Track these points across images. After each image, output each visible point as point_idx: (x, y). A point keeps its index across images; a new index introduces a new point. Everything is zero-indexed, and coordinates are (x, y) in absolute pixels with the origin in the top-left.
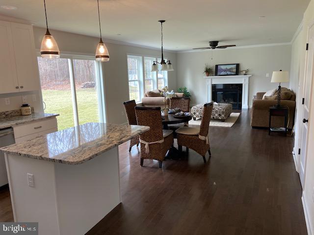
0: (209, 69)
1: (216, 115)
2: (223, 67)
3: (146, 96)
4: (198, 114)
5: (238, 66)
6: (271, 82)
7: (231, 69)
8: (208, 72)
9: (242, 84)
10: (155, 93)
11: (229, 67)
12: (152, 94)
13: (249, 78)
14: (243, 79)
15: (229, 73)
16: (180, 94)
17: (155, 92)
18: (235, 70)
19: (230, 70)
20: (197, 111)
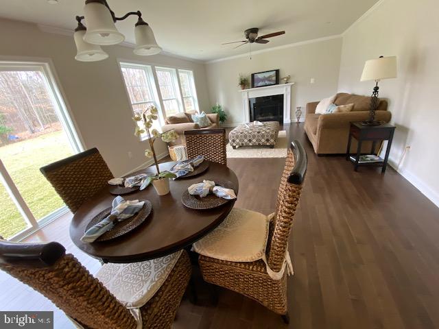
0: (245, 80)
1: (263, 140)
2: (260, 76)
3: (168, 124)
4: (238, 141)
5: (277, 72)
6: (361, 80)
7: (270, 77)
8: (244, 84)
9: (283, 95)
10: (179, 118)
11: (267, 75)
12: (174, 120)
13: (292, 86)
14: (285, 89)
15: (267, 83)
16: (213, 116)
17: (178, 116)
18: (274, 78)
19: (268, 79)
20: (237, 137)
